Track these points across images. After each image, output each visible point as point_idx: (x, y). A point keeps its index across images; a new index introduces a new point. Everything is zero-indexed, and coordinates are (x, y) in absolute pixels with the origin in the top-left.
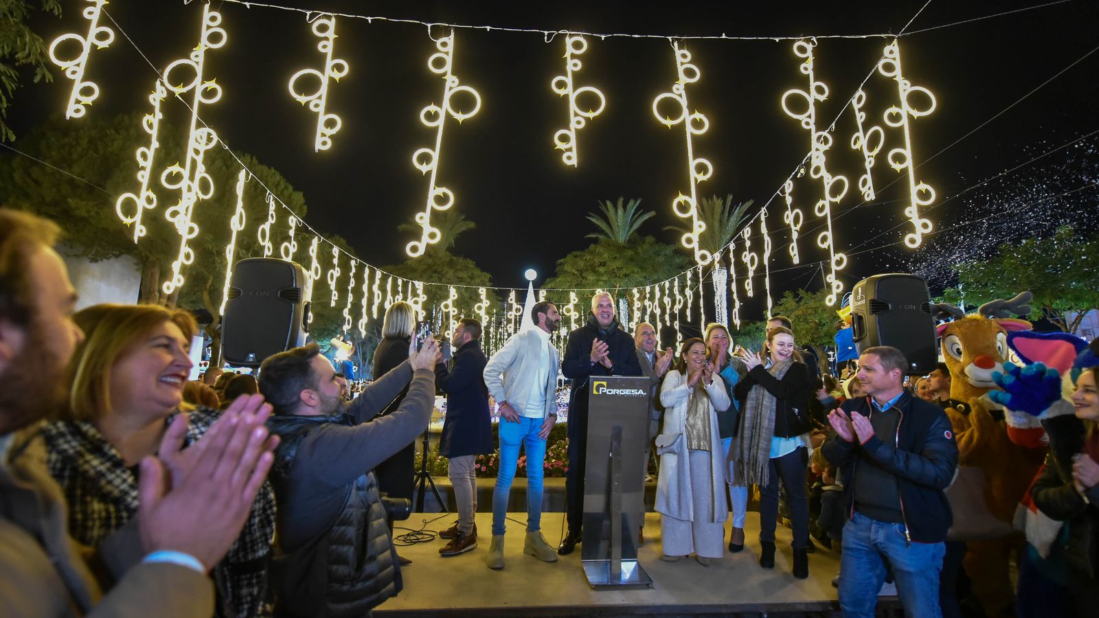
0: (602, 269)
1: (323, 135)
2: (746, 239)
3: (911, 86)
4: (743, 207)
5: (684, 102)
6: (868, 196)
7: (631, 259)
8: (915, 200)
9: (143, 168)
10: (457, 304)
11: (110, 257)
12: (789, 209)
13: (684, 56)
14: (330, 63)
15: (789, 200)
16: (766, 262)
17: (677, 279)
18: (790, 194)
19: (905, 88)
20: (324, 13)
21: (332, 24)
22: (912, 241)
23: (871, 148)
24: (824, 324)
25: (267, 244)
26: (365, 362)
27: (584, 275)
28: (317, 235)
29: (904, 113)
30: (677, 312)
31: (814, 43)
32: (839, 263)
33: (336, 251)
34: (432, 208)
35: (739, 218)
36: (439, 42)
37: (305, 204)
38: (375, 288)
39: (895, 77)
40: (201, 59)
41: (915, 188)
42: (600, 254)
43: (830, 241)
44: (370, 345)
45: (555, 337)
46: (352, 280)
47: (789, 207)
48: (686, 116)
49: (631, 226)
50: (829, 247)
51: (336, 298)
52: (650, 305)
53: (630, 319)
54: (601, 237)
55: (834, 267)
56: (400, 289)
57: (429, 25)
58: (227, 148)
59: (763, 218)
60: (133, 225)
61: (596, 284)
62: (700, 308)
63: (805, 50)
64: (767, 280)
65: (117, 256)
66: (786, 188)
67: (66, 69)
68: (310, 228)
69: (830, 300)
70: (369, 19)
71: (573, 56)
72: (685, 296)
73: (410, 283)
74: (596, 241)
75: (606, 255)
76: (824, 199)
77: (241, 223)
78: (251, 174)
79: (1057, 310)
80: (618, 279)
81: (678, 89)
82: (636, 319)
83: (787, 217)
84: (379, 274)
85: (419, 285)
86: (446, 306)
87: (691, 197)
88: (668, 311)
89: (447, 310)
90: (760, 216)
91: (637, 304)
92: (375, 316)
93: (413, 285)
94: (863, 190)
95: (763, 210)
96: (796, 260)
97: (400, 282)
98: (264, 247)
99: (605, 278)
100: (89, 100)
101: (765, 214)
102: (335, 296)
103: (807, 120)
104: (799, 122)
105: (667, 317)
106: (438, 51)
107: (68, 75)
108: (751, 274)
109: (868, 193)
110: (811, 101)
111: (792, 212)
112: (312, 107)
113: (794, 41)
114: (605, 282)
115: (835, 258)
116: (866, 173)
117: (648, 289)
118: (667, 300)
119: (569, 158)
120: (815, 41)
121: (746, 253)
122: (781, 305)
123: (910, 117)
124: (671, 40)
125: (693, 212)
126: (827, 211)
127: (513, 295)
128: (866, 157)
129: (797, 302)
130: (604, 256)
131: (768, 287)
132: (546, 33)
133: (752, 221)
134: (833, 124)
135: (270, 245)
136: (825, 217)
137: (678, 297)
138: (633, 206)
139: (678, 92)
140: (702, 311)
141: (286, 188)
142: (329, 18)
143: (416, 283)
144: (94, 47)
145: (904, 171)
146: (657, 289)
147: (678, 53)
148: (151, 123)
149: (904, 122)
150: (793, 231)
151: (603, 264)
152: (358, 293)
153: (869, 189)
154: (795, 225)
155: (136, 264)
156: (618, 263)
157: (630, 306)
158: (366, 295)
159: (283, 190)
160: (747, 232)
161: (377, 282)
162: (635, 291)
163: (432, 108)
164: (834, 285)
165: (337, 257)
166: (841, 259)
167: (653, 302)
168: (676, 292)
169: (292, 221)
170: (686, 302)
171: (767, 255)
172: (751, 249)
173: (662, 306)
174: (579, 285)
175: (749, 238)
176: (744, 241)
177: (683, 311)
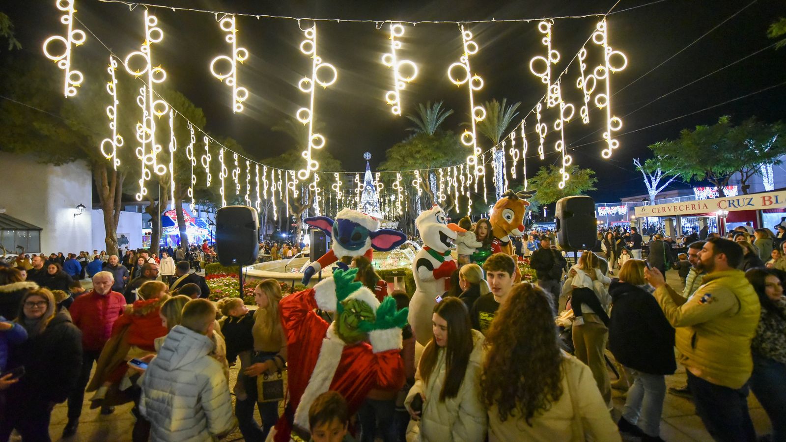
0: (417, 156)
1: (237, 102)
3: (613, 51)
4: (514, 107)
5: (468, 69)
6: (585, 120)
7: (438, 148)
8: (609, 127)
9: (112, 120)
10: (320, 185)
11: (68, 162)
12: (539, 123)
13: (468, 35)
14: (235, 50)
15: (539, 117)
16: (524, 157)
18: (540, 113)
19: (609, 52)
20: (227, 14)
21: (233, 21)
22: (606, 154)
23: (588, 89)
25: (192, 158)
27: (406, 159)
28: (222, 147)
29: (607, 69)
30: (468, 185)
31: (552, 23)
32: (567, 161)
33: (236, 156)
34: (312, 148)
35: (511, 115)
36: (306, 32)
37: (204, 117)
38: (264, 178)
39: (603, 44)
40: (148, 51)
41: (610, 119)
42: (417, 146)
43: (562, 147)
45: (387, 201)
46: (249, 175)
47: (539, 121)
48: (469, 79)
49: (437, 122)
50: (562, 151)
51: (239, 189)
52: (450, 180)
53: (438, 189)
54: (416, 130)
55: (564, 164)
56: (280, 177)
57: (299, 20)
58: (159, 95)
59: (523, 126)
60: (112, 159)
61: (413, 166)
62: (483, 184)
63: (546, 27)
64: (525, 168)
65: (73, 161)
66: (537, 108)
67: (58, 61)
68: (217, 143)
69: (561, 185)
70: (258, 17)
71: (396, 38)
72: (473, 176)
73: (286, 172)
74: (413, 132)
75: (420, 146)
76: (560, 119)
77: (174, 147)
78: (176, 111)
79: (715, 173)
80: (429, 162)
81: (464, 60)
82: (441, 190)
83: (538, 128)
84: (265, 168)
85: (293, 172)
86: (313, 187)
87: (472, 133)
88: (463, 185)
89: (313, 190)
90: (521, 125)
91: (442, 179)
92: (266, 197)
93: (289, 173)
94: (583, 116)
95: (523, 121)
96: (542, 157)
97: (279, 172)
98: (191, 160)
99: (420, 161)
100: (78, 83)
101: (524, 124)
102: (238, 187)
103: (545, 77)
104: (540, 78)
105: (462, 189)
106: (306, 38)
107: (60, 66)
108: (515, 163)
109: (586, 120)
110: (548, 64)
111: (540, 125)
112: (227, 83)
113: (539, 21)
114: (420, 164)
115: (565, 158)
116: (585, 105)
117: (449, 169)
118: (462, 177)
119: (396, 110)
120: (553, 21)
121: (512, 149)
122: (538, 176)
123: (610, 72)
124: (459, 25)
125: (474, 141)
126: (561, 127)
127: (357, 177)
128: (585, 95)
129: (549, 173)
130: (419, 146)
131: (525, 173)
132: (377, 22)
133: (516, 128)
134: (567, 69)
135: (194, 158)
136: (560, 131)
137: (469, 175)
138: (437, 107)
139: (464, 62)
140: (485, 185)
141: (189, 106)
142: (230, 17)
143: (290, 171)
144: (73, 45)
145: (604, 109)
146: (455, 169)
147: (464, 33)
148: (112, 88)
149: (606, 76)
150: (541, 138)
151: (418, 152)
152: (253, 183)
153: (586, 116)
154: (542, 134)
155: (87, 166)
156: (429, 151)
157: (438, 179)
158: (258, 184)
159: (187, 108)
160: (513, 135)
161: (265, 174)
162: (440, 170)
163: (305, 79)
164: (564, 176)
165: (237, 160)
166: (569, 159)
167: (453, 178)
168: (468, 172)
169: (206, 139)
170: (474, 179)
171: (525, 151)
172: (516, 147)
173: (459, 181)
174: (402, 167)
175: (514, 139)
176: (511, 141)
177: (472, 185)
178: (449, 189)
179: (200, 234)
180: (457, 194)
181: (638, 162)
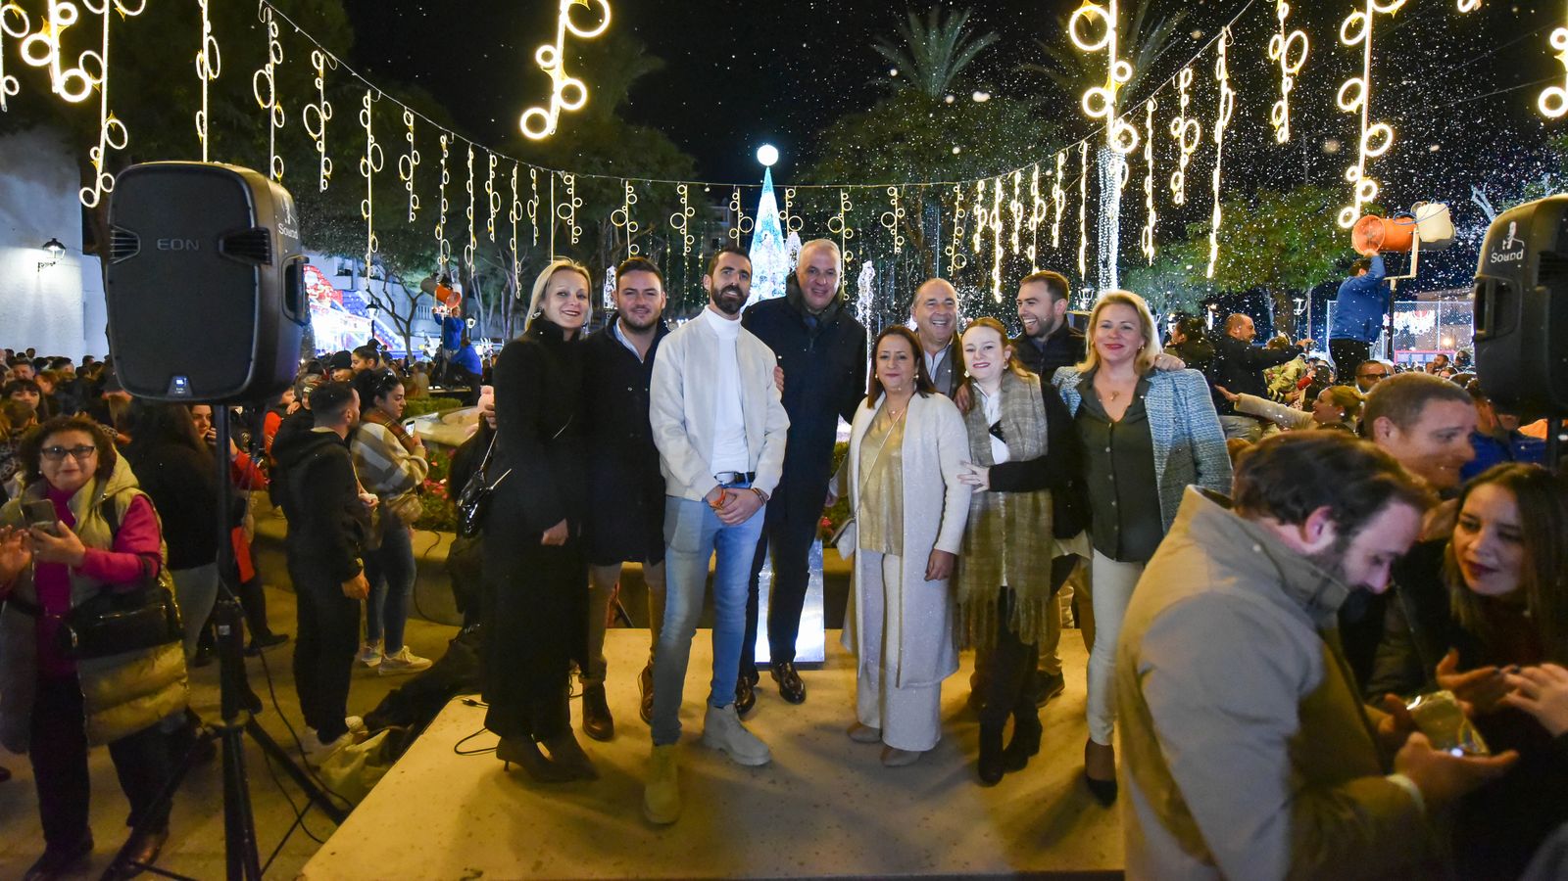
0: (898, 148)
2: (1182, 90)
4: (1169, 23)
10: (636, 213)
12: (1282, 31)
15: (1283, 11)
16: (1218, 138)
17: (1037, 167)
24: (1295, 250)
25: (273, 106)
26: (489, 308)
28: (369, 87)
30: (1033, 229)
32: (1376, 142)
33: (409, 118)
34: (568, 35)
35: (1158, 47)
38: (489, 185)
42: (894, 118)
43: (1363, 98)
44: (494, 282)
46: (445, 172)
47: (1282, 25)
50: (1360, 109)
51: (417, 207)
52: (983, 214)
53: (947, 239)
54: (896, 86)
55: (1364, 151)
56: (534, 186)
59: (1222, 47)
61: (886, 175)
62: (1079, 222)
64: (1216, 174)
68: (354, 74)
69: (1346, 217)
72: (1049, 200)
73: (552, 176)
75: (905, 121)
76: (1361, 8)
77: (213, 66)
80: (926, 165)
82: (955, 241)
83: (1276, 47)
85: (570, 179)
86: (620, 218)
87: (1108, 11)
88: (1017, 227)
89: (620, 226)
90: (1216, 43)
91: (959, 214)
93: (558, 179)
95: (1226, 30)
96: (1283, 136)
97: (533, 173)
99: (903, 163)
101: (1228, 40)
102: (415, 203)
105: (1015, 239)
108: (1184, 161)
111: (1287, 34)
114: (903, 170)
115: (1367, 132)
117: (981, 185)
118: (1016, 206)
121: (1179, 120)
125: (1110, 37)
126: (1366, 32)
127: (737, 196)
130: (902, 124)
131: (1216, 188)
133: (1198, 55)
135: (280, 108)
136: (1360, 48)
137: (1038, 201)
138: (956, 25)
140: (1083, 228)
143: (564, 176)
146: (998, 185)
150: (1284, 76)
151: (899, 137)
152: (457, 196)
154: (1290, 64)
156: (927, 137)
158: (473, 199)
160: (1185, 77)
161: (492, 174)
162: (957, 188)
164: (1360, 188)
165: (412, 129)
166: (1382, 134)
167: (990, 208)
168: (1035, 192)
169: (317, 59)
170: (1052, 210)
171: (1221, 124)
172: (1191, 112)
173: (1006, 216)
174: (857, 176)
175: (1186, 91)
176: (1177, 93)
177: (1044, 231)
178: (977, 239)
179: (352, 329)
180: (999, 253)
181: (1483, 197)
